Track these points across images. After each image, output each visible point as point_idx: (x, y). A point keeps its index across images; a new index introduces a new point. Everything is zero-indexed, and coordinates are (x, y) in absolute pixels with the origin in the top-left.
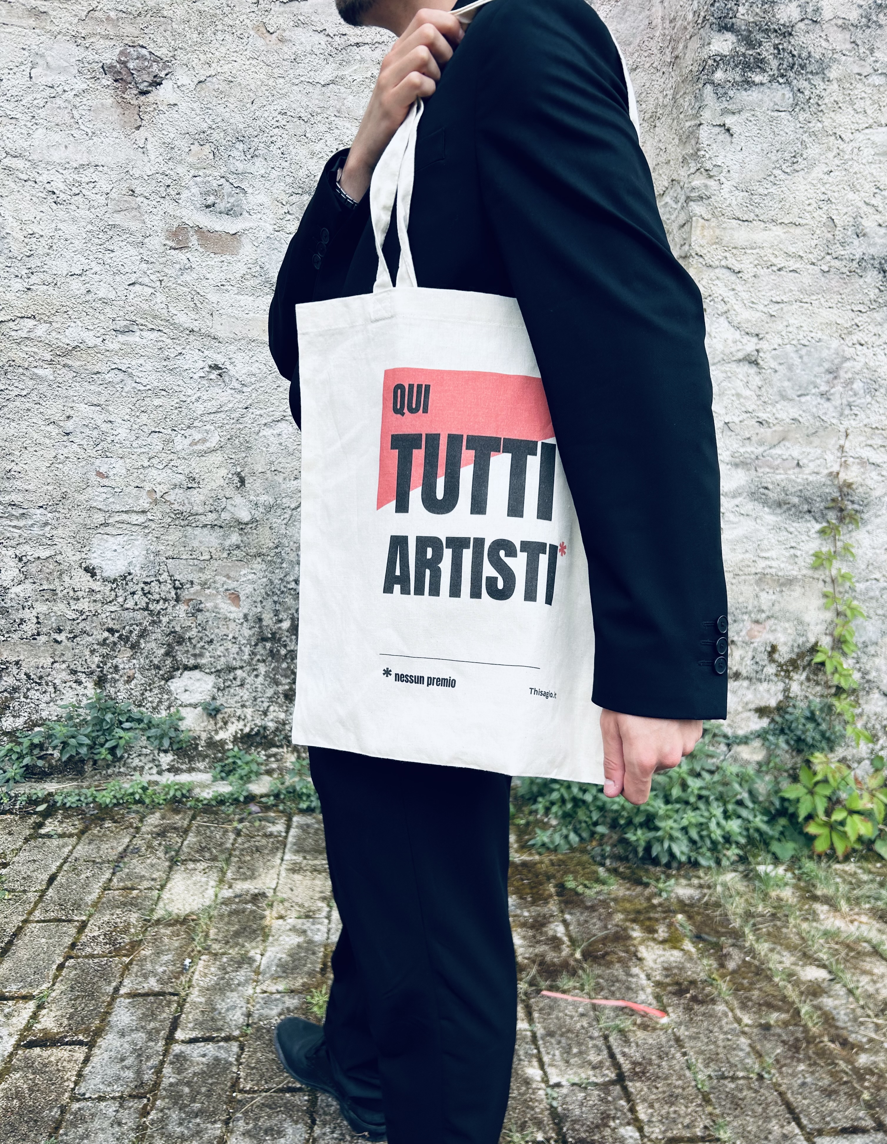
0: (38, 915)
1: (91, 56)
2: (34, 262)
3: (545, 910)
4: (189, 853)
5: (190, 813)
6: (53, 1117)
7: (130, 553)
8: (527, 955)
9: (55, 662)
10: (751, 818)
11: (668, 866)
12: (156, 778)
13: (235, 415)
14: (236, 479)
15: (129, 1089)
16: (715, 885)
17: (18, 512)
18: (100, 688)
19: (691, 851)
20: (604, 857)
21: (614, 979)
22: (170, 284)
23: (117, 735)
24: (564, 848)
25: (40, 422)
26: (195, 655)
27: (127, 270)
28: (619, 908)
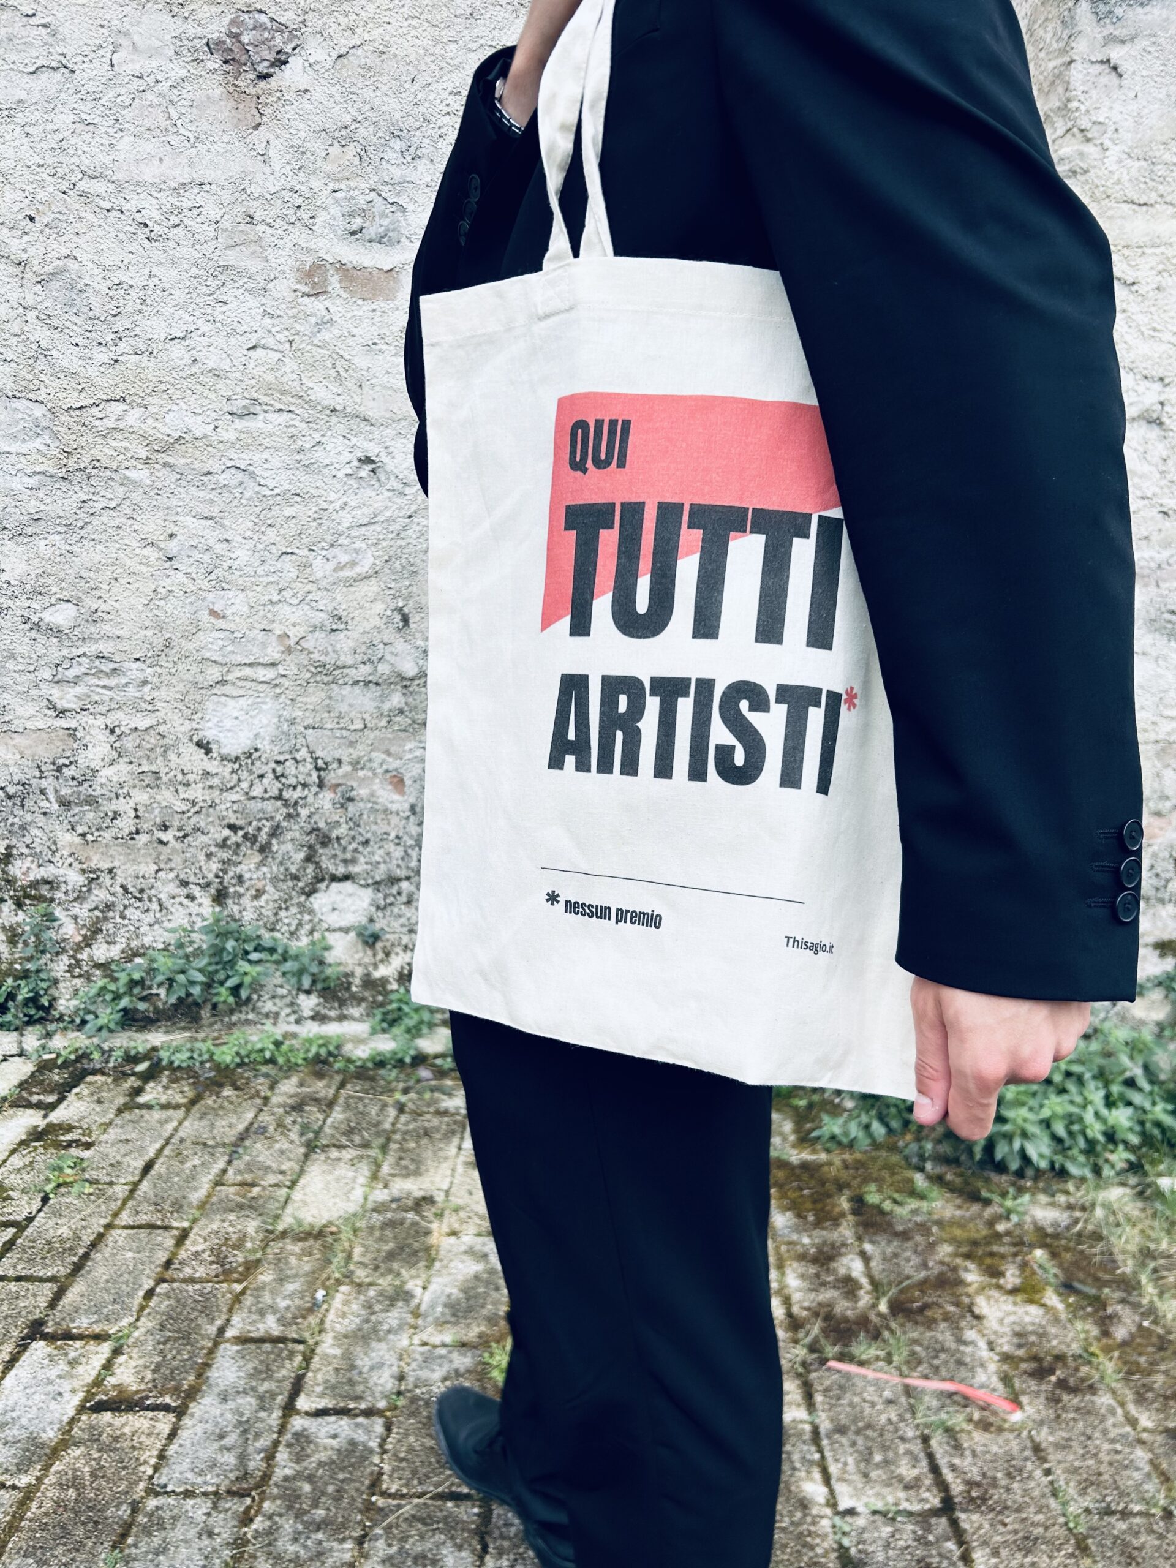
0: (125, 1218)
1: (192, 30)
2: (122, 323)
3: (834, 1236)
4: (333, 1136)
5: (338, 1078)
6: (120, 1517)
7: (256, 721)
8: (806, 1304)
9: (160, 870)
10: (1147, 1105)
11: (1020, 1174)
12: (294, 1028)
13: (396, 527)
14: (397, 618)
15: (227, 1482)
16: (1093, 1205)
17: (107, 667)
18: (220, 904)
19: (1055, 1152)
20: (922, 1158)
21: (938, 1347)
22: (303, 345)
23: (242, 970)
24: (864, 1142)
25: (135, 544)
26: (345, 861)
27: (245, 328)
28: (944, 1235)
